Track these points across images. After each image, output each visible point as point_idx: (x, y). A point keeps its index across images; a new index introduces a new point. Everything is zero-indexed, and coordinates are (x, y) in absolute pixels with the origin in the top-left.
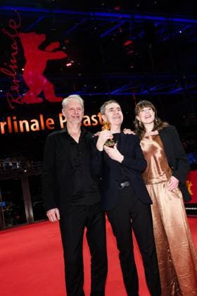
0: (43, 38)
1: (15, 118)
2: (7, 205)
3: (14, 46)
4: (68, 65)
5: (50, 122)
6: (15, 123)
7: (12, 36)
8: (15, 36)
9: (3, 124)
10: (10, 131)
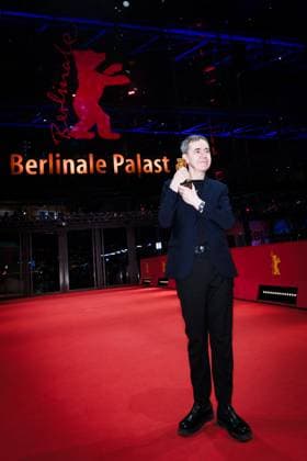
0: (102, 57)
1: (58, 155)
2: (37, 266)
3: (66, 66)
4: (130, 93)
5: (101, 163)
6: (58, 162)
7: (64, 53)
8: (69, 53)
9: (42, 163)
10: (51, 172)
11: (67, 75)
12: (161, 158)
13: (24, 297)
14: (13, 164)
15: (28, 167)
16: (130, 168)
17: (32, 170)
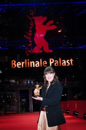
0: (46, 18)
1: (28, 60)
3: (31, 24)
4: (59, 31)
5: (45, 63)
7: (31, 19)
8: (32, 18)
10: (26, 66)
11: (32, 27)
12: (70, 60)
13: (17, 113)
16: (56, 64)
17: (19, 66)
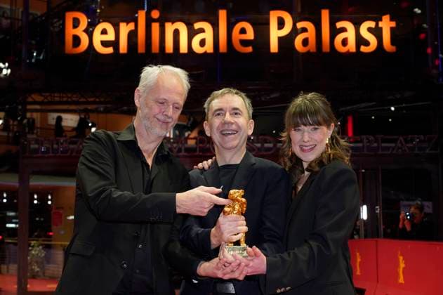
1: (155, 14)
5: (243, 31)
6: (155, 27)
9: (125, 29)
10: (141, 49)
14: (70, 32)
15: (98, 38)
16: (305, 42)
17: (105, 44)
